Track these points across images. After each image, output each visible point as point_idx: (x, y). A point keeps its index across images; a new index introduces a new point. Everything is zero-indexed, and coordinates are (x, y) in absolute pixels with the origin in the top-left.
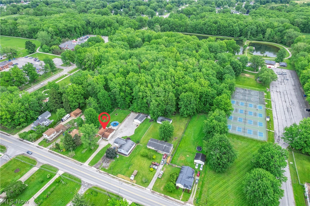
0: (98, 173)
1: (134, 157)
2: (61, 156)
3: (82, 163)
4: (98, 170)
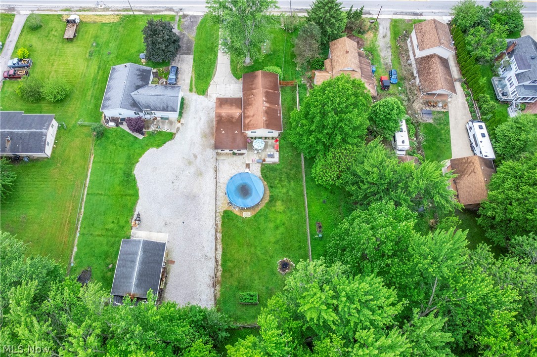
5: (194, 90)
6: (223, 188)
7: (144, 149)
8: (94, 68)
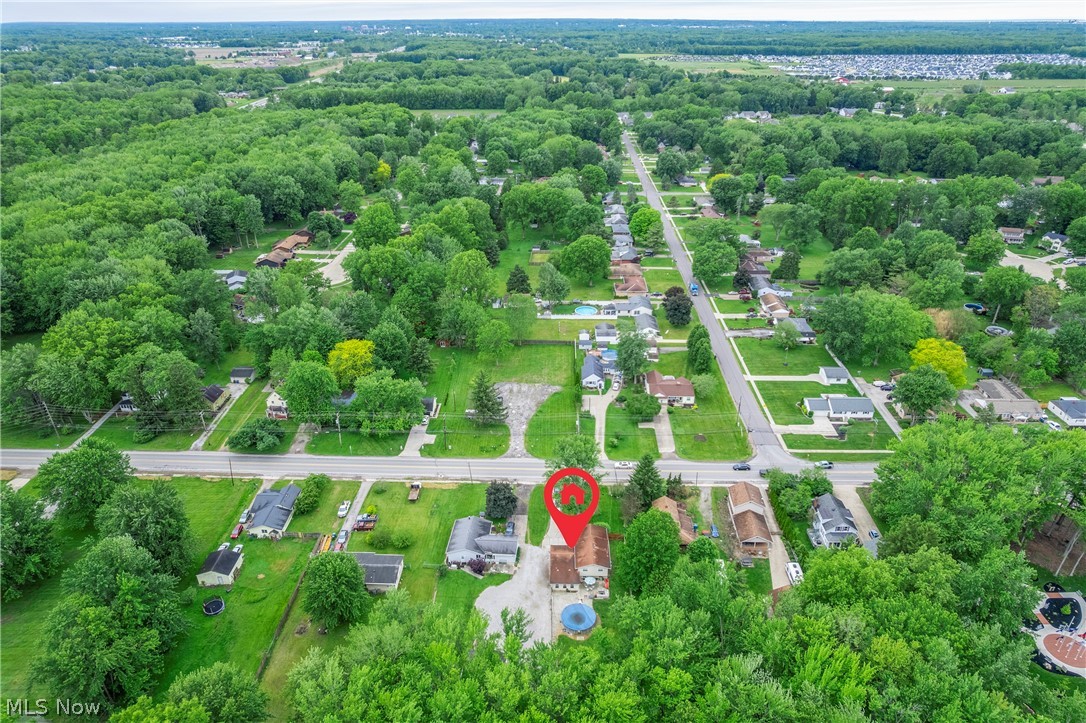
5: (529, 541)
6: (558, 618)
7: (483, 587)
8: (435, 524)
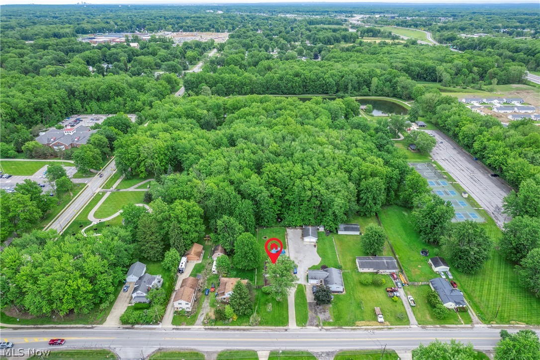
0: (323, 332)
1: (353, 291)
2: (238, 330)
3: (285, 328)
4: (320, 327)
